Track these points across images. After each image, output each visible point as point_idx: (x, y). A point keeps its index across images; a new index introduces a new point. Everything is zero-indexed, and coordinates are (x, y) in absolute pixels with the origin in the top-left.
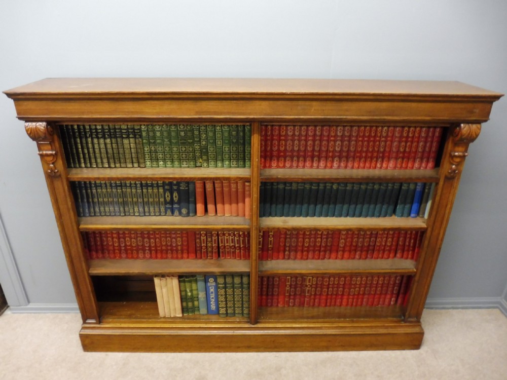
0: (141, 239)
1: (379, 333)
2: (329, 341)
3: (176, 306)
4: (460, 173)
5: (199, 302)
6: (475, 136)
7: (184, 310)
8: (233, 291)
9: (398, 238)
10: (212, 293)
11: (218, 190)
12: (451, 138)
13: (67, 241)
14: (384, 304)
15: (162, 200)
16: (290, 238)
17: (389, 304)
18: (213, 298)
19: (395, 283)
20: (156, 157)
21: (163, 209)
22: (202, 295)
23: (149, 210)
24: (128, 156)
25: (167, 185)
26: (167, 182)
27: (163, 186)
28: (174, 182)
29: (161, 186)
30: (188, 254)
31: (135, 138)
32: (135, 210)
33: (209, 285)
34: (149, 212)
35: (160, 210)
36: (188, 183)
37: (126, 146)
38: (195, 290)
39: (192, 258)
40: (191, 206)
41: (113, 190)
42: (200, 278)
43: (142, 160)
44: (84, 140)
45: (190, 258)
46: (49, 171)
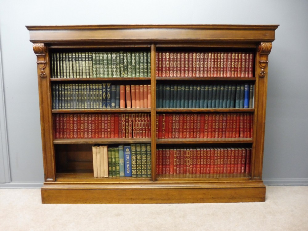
1: (236, 187)
2: (204, 194)
3: (105, 169)
4: (267, 73)
5: (119, 167)
6: (269, 49)
7: (110, 173)
9: (240, 123)
10: (128, 159)
11: (133, 91)
14: (237, 172)
15: (101, 98)
16: (175, 123)
17: (241, 172)
18: (128, 164)
19: (242, 156)
20: (99, 72)
21: (101, 104)
22: (121, 161)
23: (93, 105)
24: (84, 71)
25: (104, 89)
26: (104, 87)
27: (102, 90)
28: (109, 87)
29: (101, 90)
30: (114, 134)
31: (89, 61)
32: (85, 105)
33: (126, 154)
34: (93, 106)
35: (99, 104)
36: (116, 87)
37: (84, 65)
38: (117, 158)
39: (117, 137)
40: (117, 101)
41: (74, 92)
42: (121, 147)
43: (91, 74)
44: (61, 62)
45: (115, 137)
46: (41, 73)
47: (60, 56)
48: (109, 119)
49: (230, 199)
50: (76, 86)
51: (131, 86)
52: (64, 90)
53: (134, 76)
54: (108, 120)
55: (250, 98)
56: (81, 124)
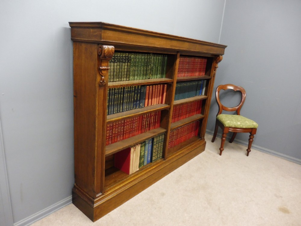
0: (120, 127)
5: (144, 158)
7: (140, 165)
8: (159, 145)
10: (150, 150)
11: (154, 90)
12: (215, 61)
15: (133, 99)
18: (150, 153)
20: (134, 74)
21: (132, 105)
22: (146, 153)
23: (127, 107)
24: (123, 73)
25: (136, 90)
26: (136, 88)
28: (140, 88)
29: (133, 91)
30: (138, 131)
31: (128, 62)
33: (149, 146)
36: (144, 88)
37: (123, 67)
38: (144, 151)
40: (144, 101)
42: (147, 141)
43: (128, 76)
45: (139, 133)
46: (101, 81)
55: (202, 89)
56: (116, 128)
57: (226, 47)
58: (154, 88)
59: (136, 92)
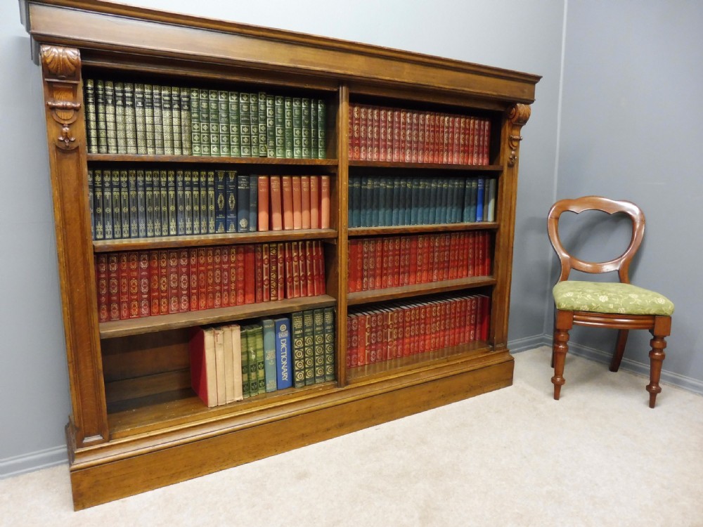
0: (176, 276)
1: (475, 368)
2: (430, 392)
3: (235, 380)
5: (265, 371)
6: (527, 115)
8: (314, 340)
9: (468, 249)
10: (284, 350)
11: (286, 190)
12: (507, 122)
13: (70, 272)
14: (464, 341)
15: (212, 208)
17: (469, 340)
18: (284, 360)
19: (471, 310)
20: (208, 141)
21: (212, 223)
22: (270, 356)
23: (193, 225)
24: (167, 136)
25: (221, 183)
26: (221, 179)
27: (215, 186)
28: (232, 179)
29: (211, 186)
30: (244, 296)
31: (180, 109)
32: (171, 227)
33: (280, 337)
34: (192, 229)
35: (208, 224)
36: (249, 180)
37: (166, 121)
38: (260, 350)
39: (250, 302)
40: (252, 215)
41: (139, 193)
42: (268, 324)
43: (186, 144)
44: (101, 107)
45: (247, 301)
46: (61, 139)
47: (95, 89)
48: (233, 259)
49: (467, 392)
50: (144, 176)
51: (284, 178)
52: (112, 187)
53: (288, 155)
54: (229, 262)
55: (484, 203)
56: (162, 276)
57: (538, 78)
58: (285, 184)
59: (220, 187)
